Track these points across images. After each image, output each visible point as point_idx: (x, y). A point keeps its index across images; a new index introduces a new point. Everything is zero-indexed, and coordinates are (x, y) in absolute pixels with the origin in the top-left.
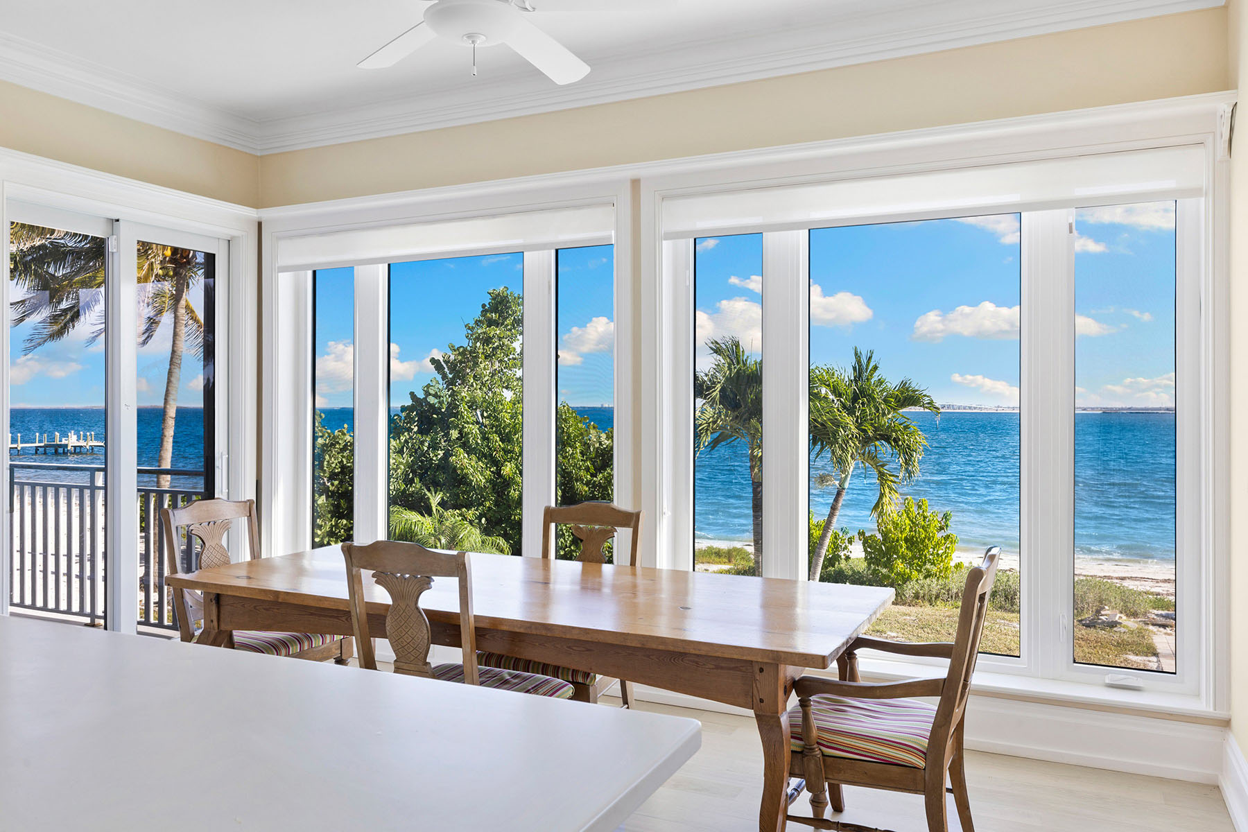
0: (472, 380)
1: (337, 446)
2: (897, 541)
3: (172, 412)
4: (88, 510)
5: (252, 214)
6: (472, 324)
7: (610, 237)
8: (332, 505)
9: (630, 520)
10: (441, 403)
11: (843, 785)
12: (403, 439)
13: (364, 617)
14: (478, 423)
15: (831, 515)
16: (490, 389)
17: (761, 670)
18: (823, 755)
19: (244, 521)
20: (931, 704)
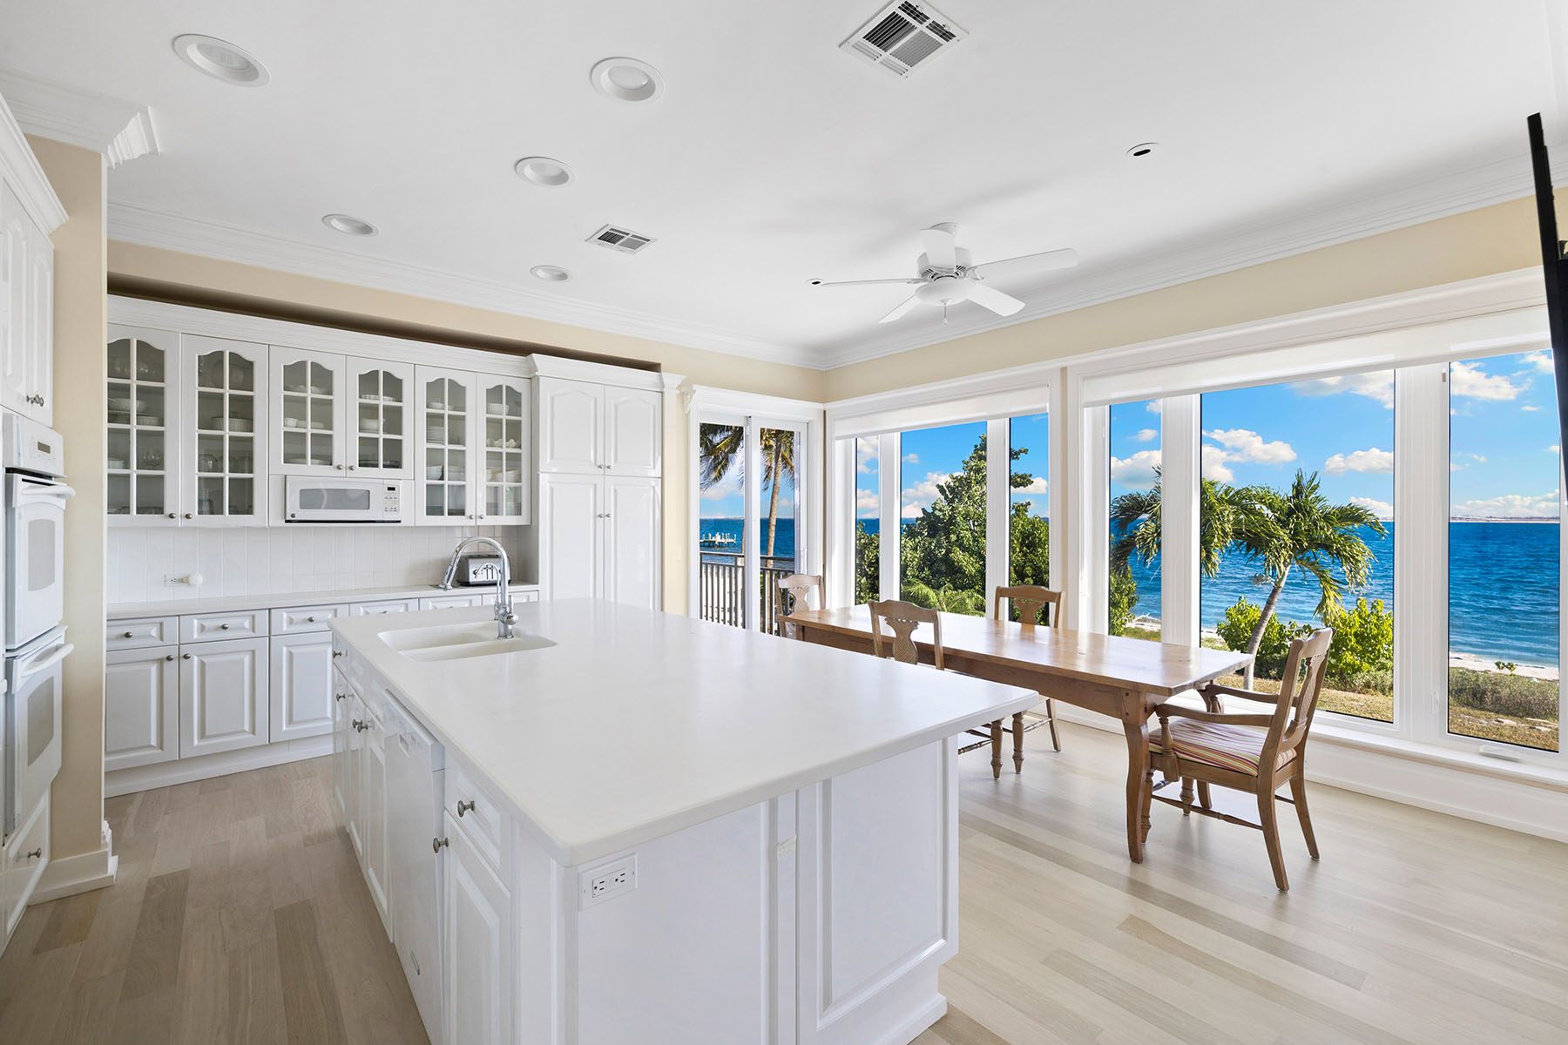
0: (966, 499)
2: (1346, 635)
3: (774, 522)
4: (734, 581)
5: (821, 406)
6: (968, 459)
7: (1045, 409)
8: (870, 584)
9: (1056, 597)
10: (944, 515)
11: (1210, 785)
12: (917, 540)
13: (881, 644)
14: (971, 530)
15: (1267, 608)
16: (980, 506)
17: (1127, 694)
18: (1178, 758)
19: (817, 587)
20: (1261, 734)
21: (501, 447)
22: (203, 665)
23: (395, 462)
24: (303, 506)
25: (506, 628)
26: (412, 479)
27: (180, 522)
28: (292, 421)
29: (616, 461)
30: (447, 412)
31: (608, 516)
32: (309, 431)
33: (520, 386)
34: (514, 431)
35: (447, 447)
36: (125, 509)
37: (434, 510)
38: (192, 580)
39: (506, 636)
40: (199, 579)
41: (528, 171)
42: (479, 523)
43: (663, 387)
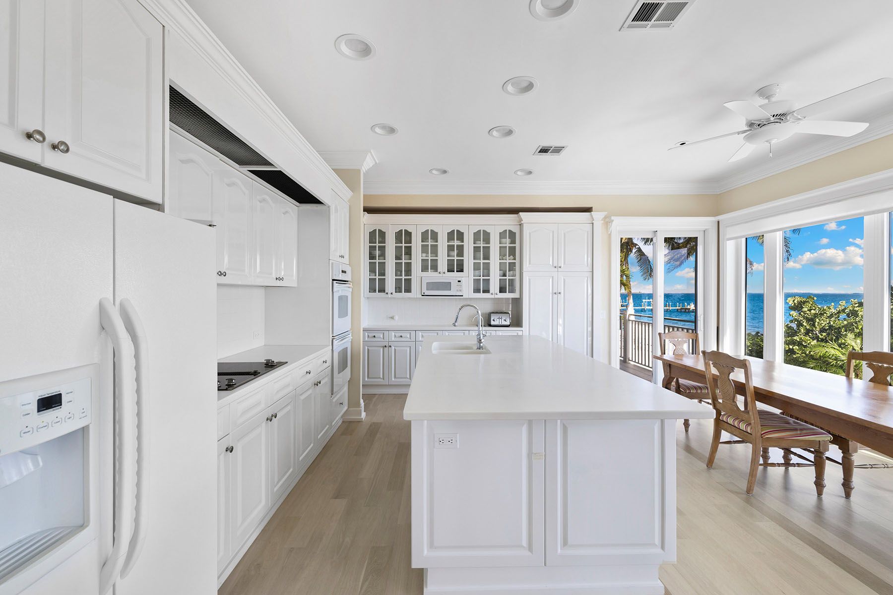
1: (825, 315)
13: (712, 379)
21: (506, 260)
22: (395, 350)
23: (461, 270)
24: (427, 289)
25: (480, 345)
26: (468, 277)
27: (390, 295)
28: (424, 255)
29: (564, 263)
30: (482, 245)
31: (560, 293)
32: (430, 258)
33: (515, 229)
34: (512, 251)
35: (482, 261)
36: (375, 291)
37: (477, 290)
38: (394, 318)
39: (480, 349)
40: (396, 318)
41: (495, 133)
42: (496, 296)
43: (593, 220)
